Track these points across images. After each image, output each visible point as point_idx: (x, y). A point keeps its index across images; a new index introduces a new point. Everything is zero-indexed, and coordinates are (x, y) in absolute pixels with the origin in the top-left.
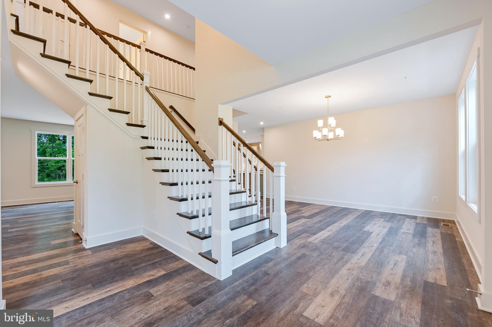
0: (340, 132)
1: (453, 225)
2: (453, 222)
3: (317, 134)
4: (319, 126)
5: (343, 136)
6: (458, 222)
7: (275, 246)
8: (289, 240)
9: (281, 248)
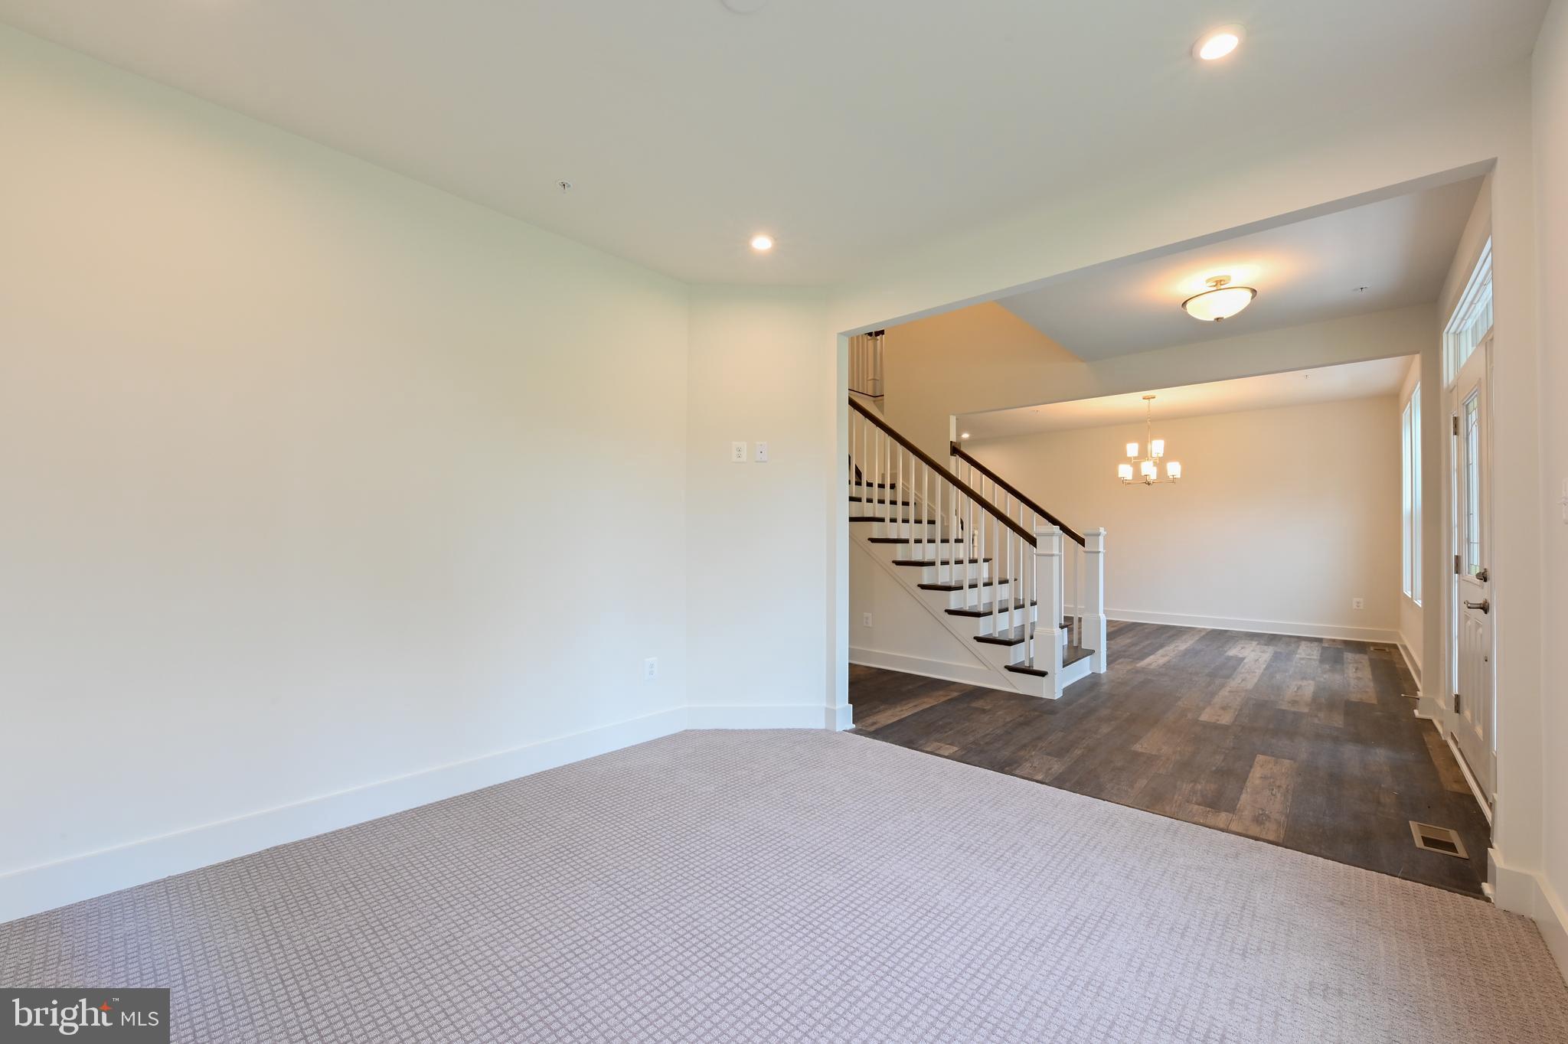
0: (1174, 469)
1: (1393, 650)
2: (1395, 646)
3: (1125, 471)
4: (1129, 455)
5: (1179, 476)
6: (1405, 648)
7: (1091, 669)
8: (1109, 663)
9: (1102, 673)
